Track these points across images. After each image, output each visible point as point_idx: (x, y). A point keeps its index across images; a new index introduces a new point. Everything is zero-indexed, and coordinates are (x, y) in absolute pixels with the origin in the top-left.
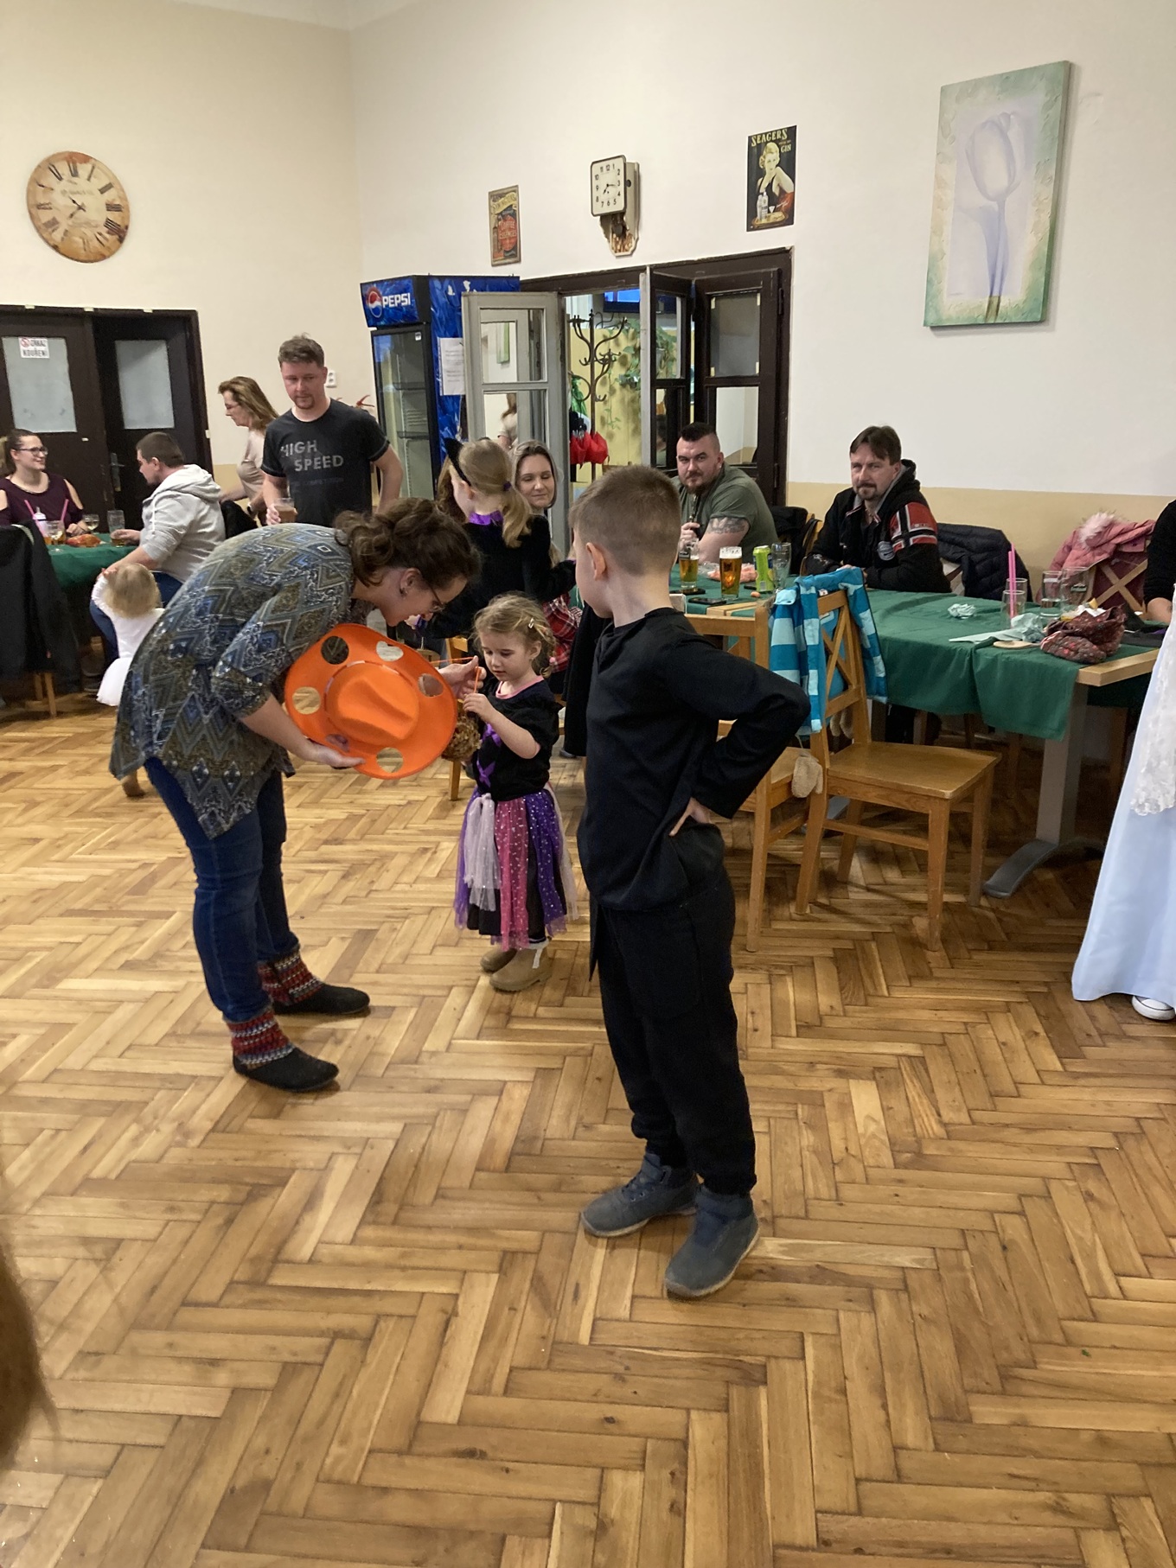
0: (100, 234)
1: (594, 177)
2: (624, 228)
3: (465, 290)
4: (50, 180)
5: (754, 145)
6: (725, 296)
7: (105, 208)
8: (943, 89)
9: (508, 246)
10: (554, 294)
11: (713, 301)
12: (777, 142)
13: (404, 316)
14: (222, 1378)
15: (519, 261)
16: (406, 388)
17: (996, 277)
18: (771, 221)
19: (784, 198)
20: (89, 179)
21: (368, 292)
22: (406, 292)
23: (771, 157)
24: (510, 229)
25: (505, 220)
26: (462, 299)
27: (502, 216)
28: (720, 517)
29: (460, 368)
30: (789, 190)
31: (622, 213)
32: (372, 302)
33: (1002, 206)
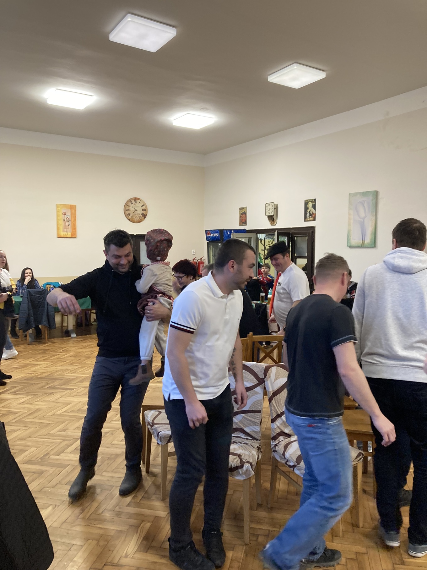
0: (140, 216)
1: (266, 207)
2: (274, 219)
3: (232, 233)
5: (306, 202)
6: (299, 236)
7: (142, 210)
8: (349, 194)
9: (243, 221)
10: (255, 234)
11: (296, 238)
12: (311, 202)
13: (217, 239)
15: (246, 225)
17: (363, 236)
18: (310, 219)
19: (313, 215)
21: (207, 232)
22: (217, 233)
23: (310, 205)
24: (244, 217)
25: (243, 215)
26: (232, 235)
27: (242, 214)
30: (314, 213)
31: (273, 216)
32: (208, 235)
33: (364, 221)
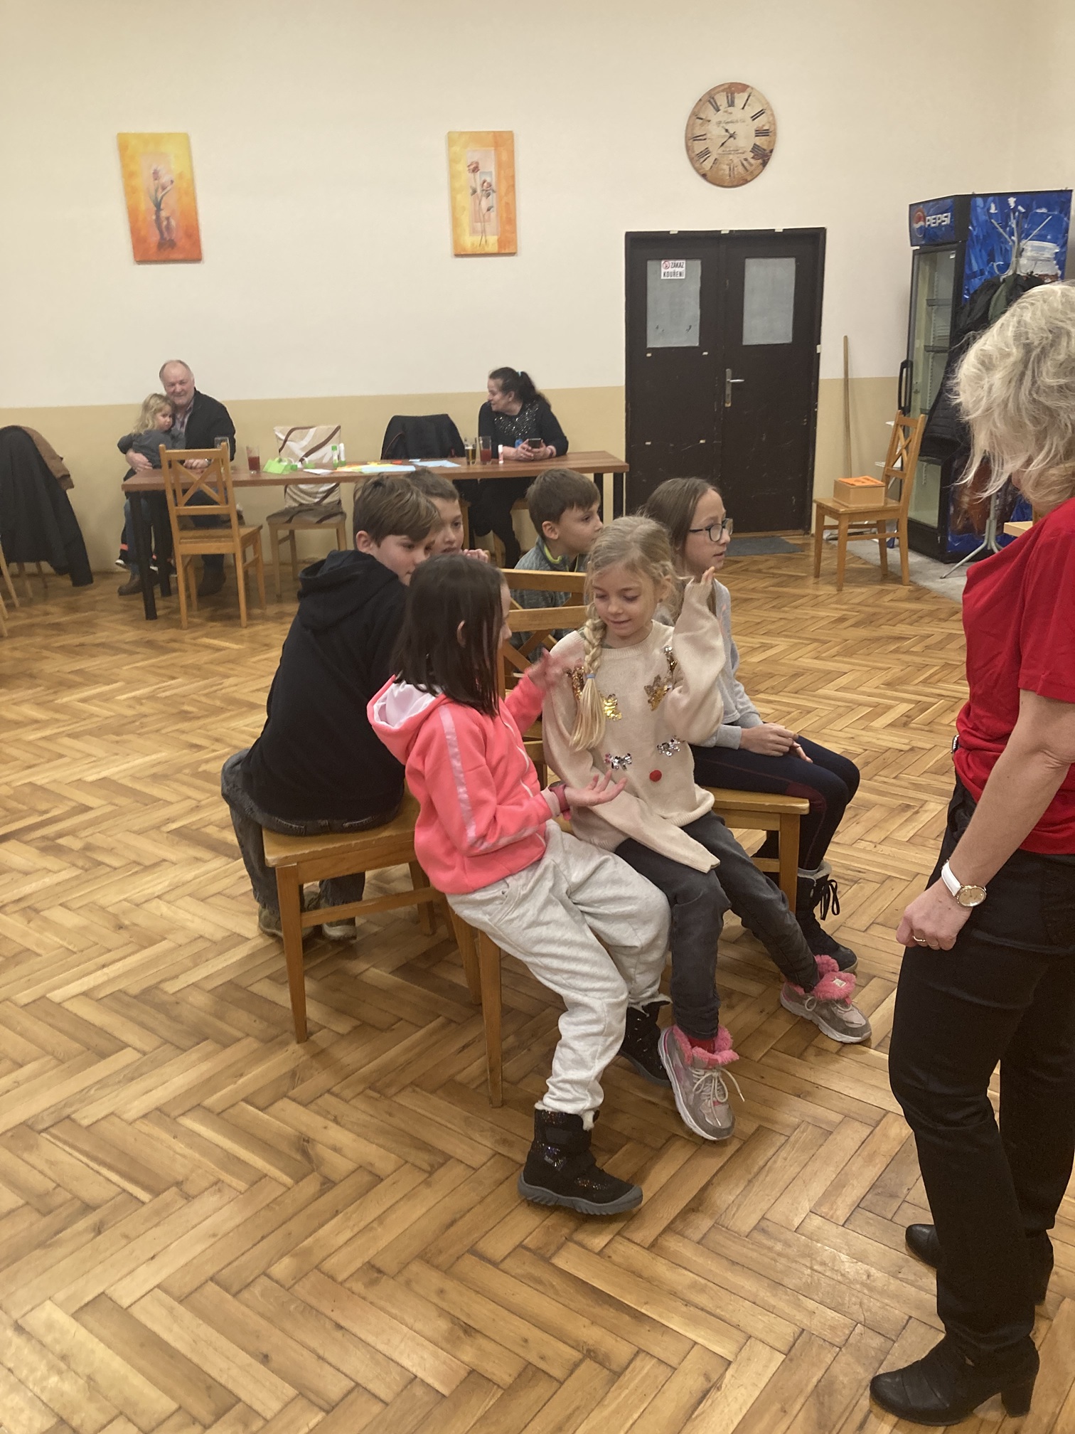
0: (746, 160)
4: (709, 112)
7: (753, 133)
14: (468, 1354)
20: (744, 108)
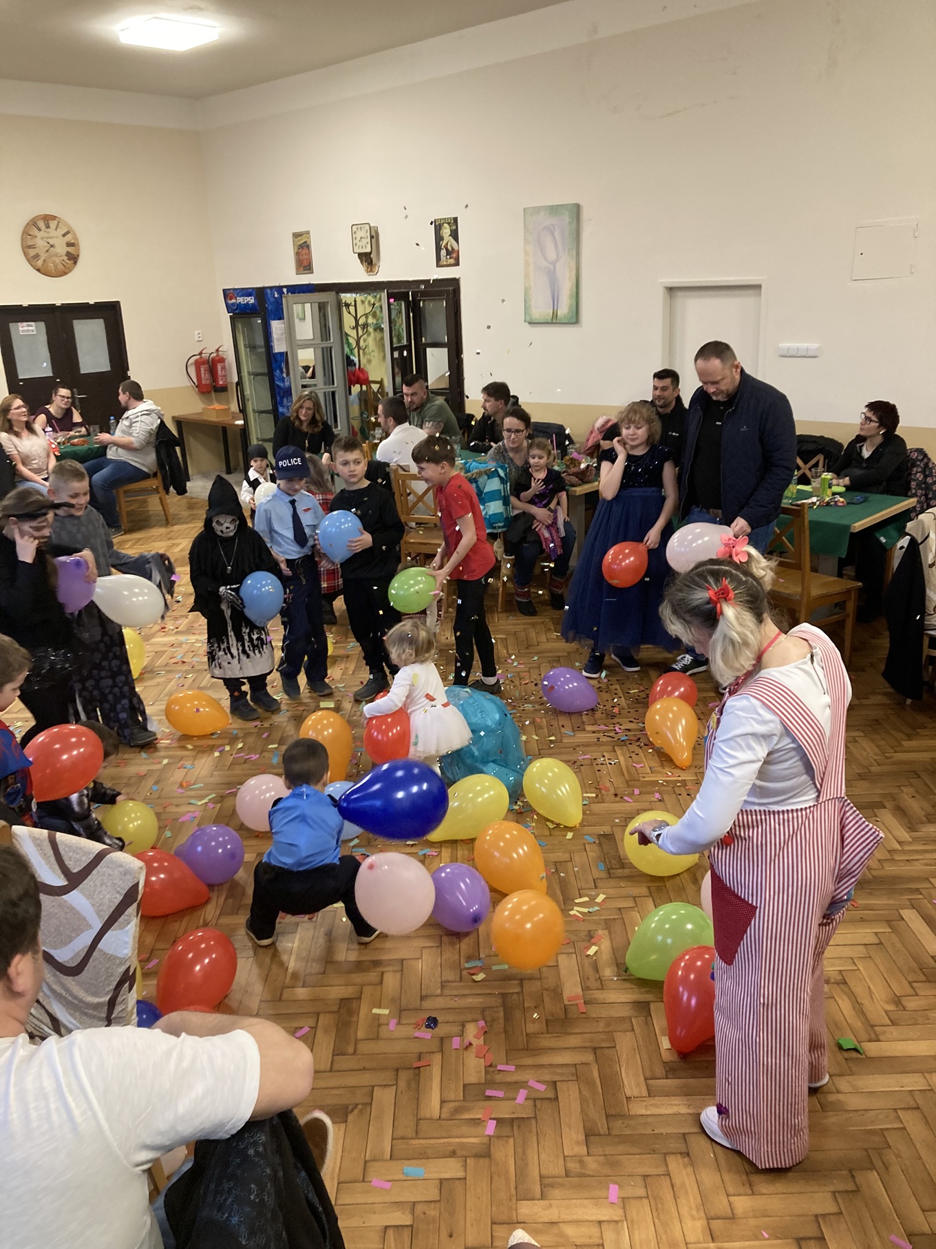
1: (353, 233)
2: (372, 260)
3: (284, 293)
4: (35, 231)
6: (428, 300)
7: (65, 245)
8: (525, 209)
9: (305, 263)
10: (334, 293)
11: (421, 303)
12: (449, 223)
13: (251, 309)
15: (313, 272)
16: (252, 347)
17: (555, 300)
18: (448, 263)
19: (454, 252)
20: (56, 229)
21: (226, 293)
22: (250, 296)
23: (446, 231)
24: (306, 254)
25: (303, 249)
26: (284, 299)
27: (301, 247)
28: (429, 422)
29: (284, 336)
30: (456, 249)
31: (370, 253)
32: (231, 299)
33: (555, 267)
